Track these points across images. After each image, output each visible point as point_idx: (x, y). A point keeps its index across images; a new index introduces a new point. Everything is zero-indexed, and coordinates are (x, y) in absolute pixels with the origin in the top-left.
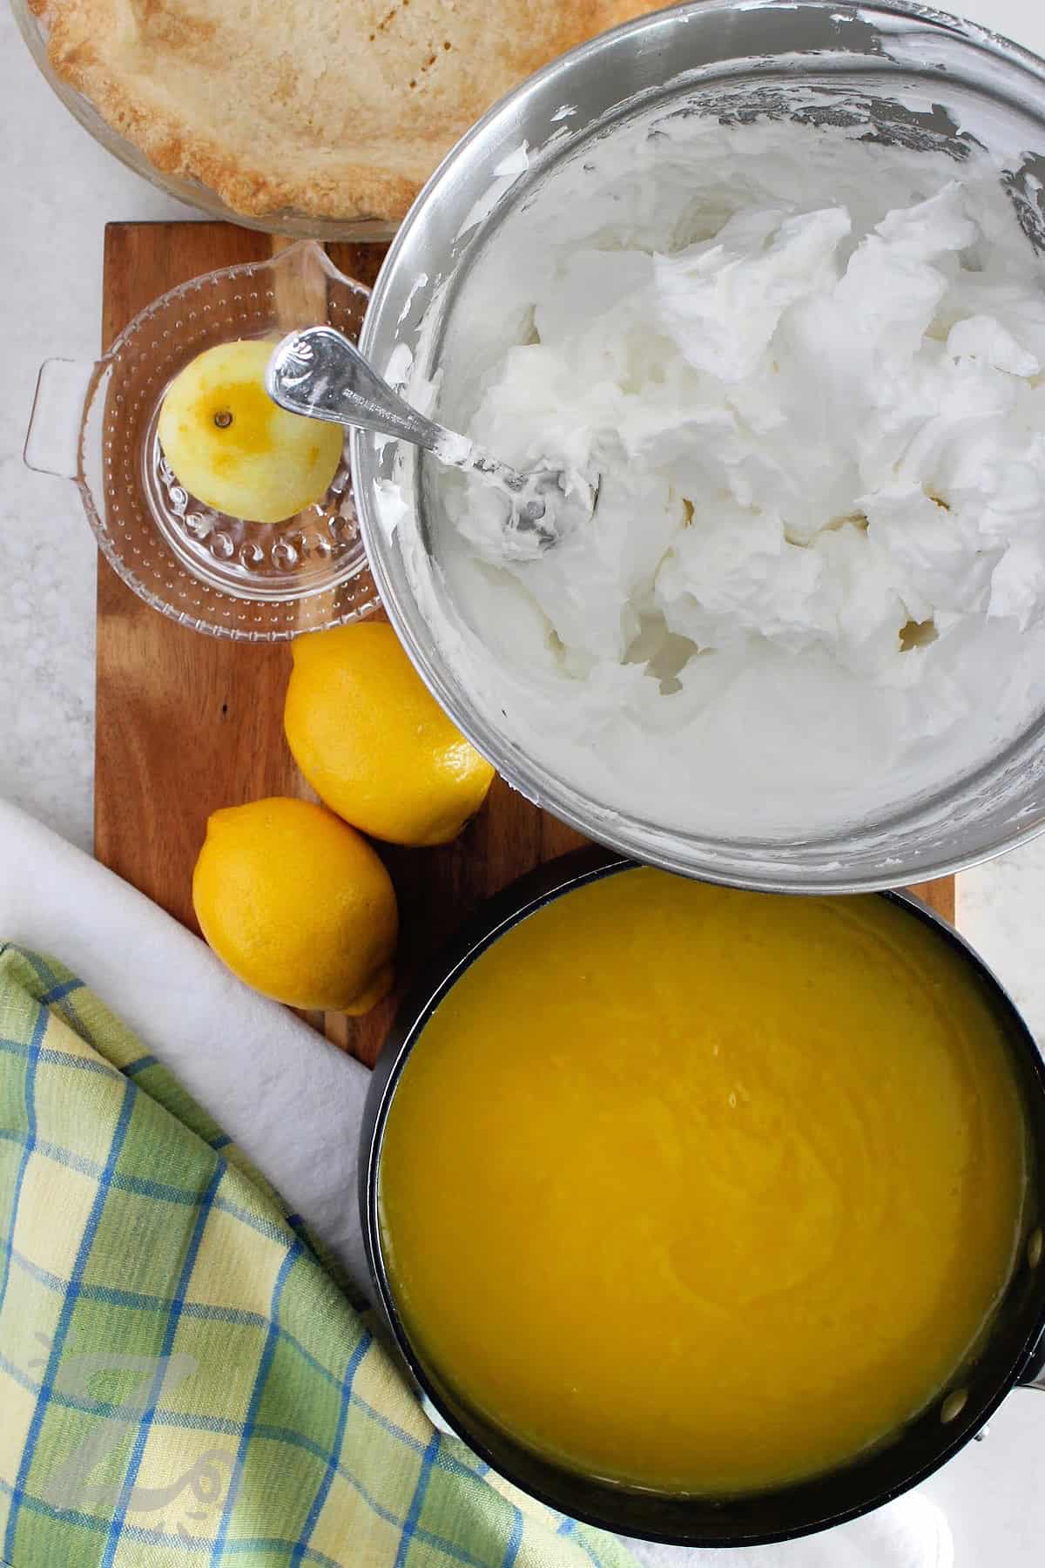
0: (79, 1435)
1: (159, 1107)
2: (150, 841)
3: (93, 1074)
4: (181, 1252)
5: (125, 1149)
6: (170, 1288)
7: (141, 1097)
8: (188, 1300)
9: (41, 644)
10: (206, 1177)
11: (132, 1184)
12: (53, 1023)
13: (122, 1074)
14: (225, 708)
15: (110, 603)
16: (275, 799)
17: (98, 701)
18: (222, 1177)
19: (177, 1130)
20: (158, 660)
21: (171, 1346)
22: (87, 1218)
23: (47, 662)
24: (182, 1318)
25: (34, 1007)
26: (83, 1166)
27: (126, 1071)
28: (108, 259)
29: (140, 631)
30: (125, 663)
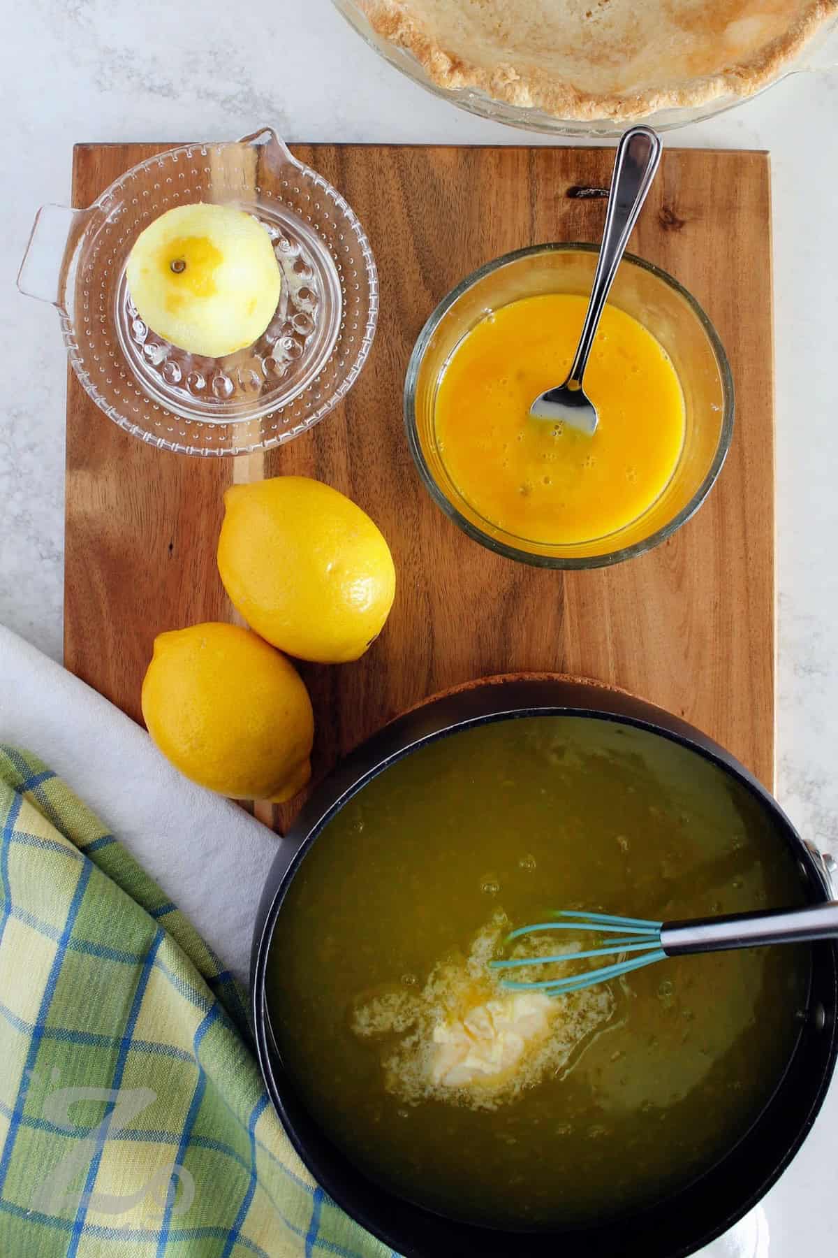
0: (46, 1151)
1: (110, 882)
2: (110, 655)
3: (56, 854)
4: (128, 999)
5: (79, 918)
6: (120, 1027)
7: (96, 874)
8: (134, 1038)
9: (18, 496)
10: (147, 943)
11: (85, 947)
12: (25, 808)
13: (81, 854)
14: (171, 547)
15: (76, 459)
16: (212, 624)
17: (67, 543)
18: (160, 942)
19: (124, 903)
20: (115, 505)
21: (122, 1076)
22: (48, 975)
23: (24, 511)
24: (130, 1053)
25: (10, 794)
26: (46, 930)
27: (85, 849)
28: (76, 174)
29: (101, 483)
30: (89, 509)
